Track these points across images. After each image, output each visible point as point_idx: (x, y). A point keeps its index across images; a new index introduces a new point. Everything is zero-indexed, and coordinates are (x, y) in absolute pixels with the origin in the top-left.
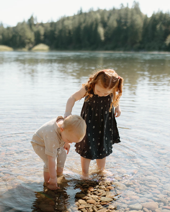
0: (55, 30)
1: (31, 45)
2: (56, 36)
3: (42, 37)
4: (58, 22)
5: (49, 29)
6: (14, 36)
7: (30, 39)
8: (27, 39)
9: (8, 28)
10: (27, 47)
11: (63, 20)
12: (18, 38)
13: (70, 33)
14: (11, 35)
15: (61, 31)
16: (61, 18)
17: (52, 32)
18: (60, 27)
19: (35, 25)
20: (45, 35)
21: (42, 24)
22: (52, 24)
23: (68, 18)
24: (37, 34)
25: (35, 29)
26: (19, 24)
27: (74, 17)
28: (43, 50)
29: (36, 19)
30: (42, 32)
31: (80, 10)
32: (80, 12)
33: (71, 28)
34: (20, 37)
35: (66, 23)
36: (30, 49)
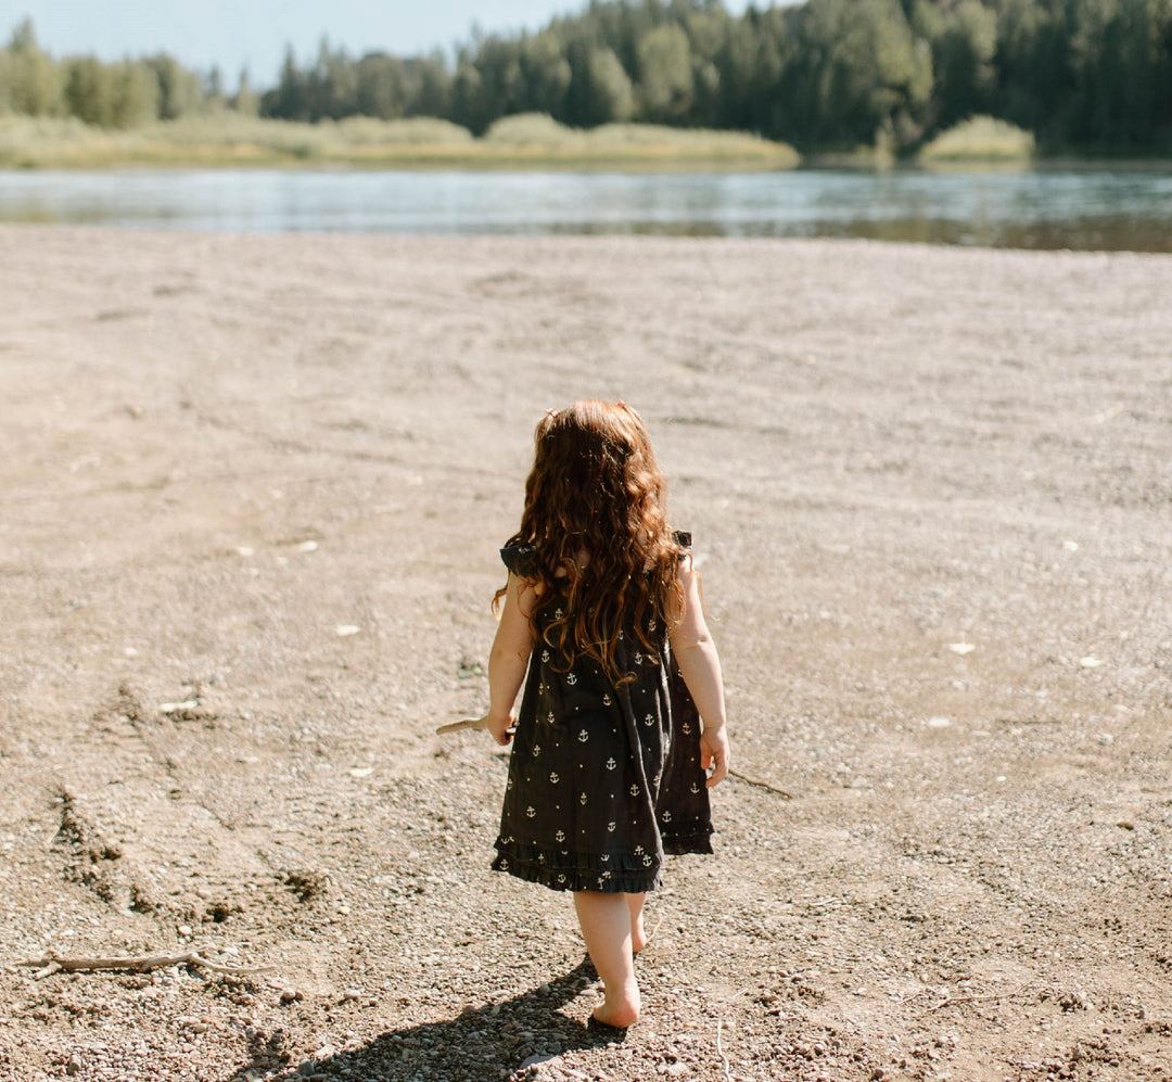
0: (1072, 27)
1: (911, 129)
2: (1078, 64)
3: (986, 75)
5: (1033, 17)
6: (799, 71)
7: (903, 89)
8: (880, 83)
10: (887, 139)
14: (777, 63)
15: (1111, 33)
20: (1002, 58)
25: (936, 22)
34: (842, 71)
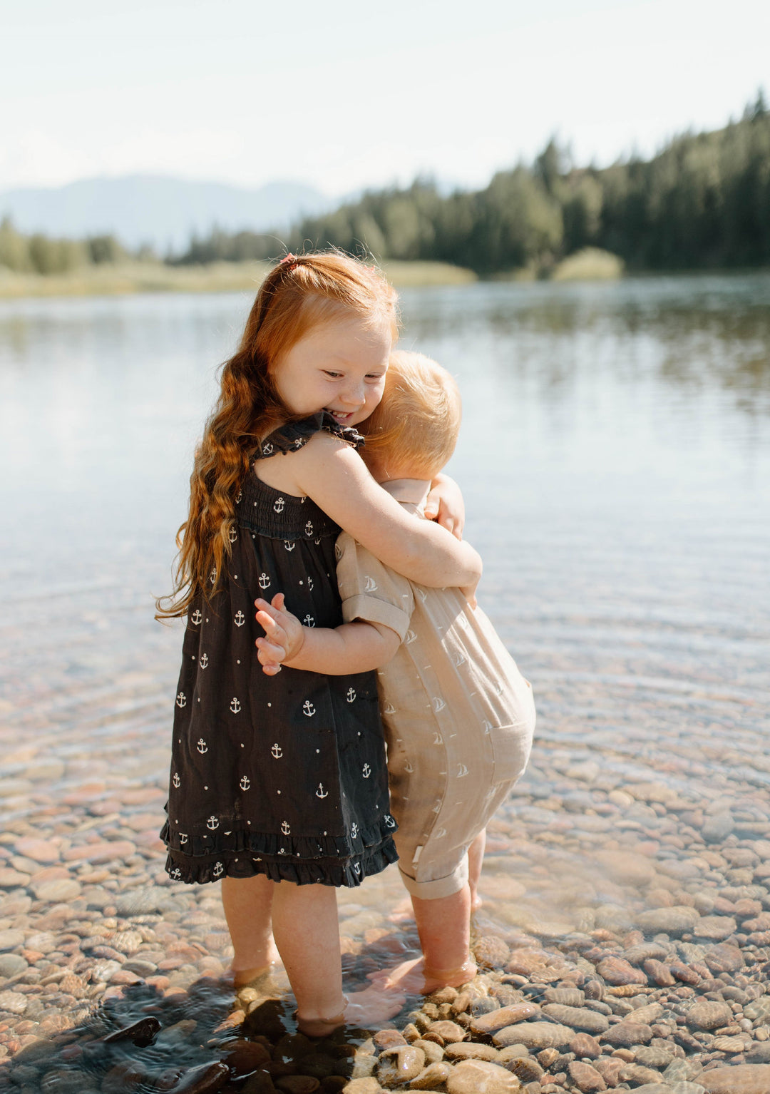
1: (547, 258)
2: (652, 218)
3: (594, 226)
4: (661, 159)
5: (623, 187)
6: (480, 229)
7: (545, 237)
9: (458, 198)
10: (533, 266)
11: (680, 149)
12: (496, 236)
13: (710, 197)
15: (672, 197)
16: (670, 139)
17: (636, 203)
18: (669, 177)
19: (566, 178)
20: (607, 215)
21: (592, 173)
22: (635, 169)
23: (704, 139)
24: (574, 216)
25: (564, 192)
26: (499, 179)
27: (730, 132)
28: (596, 278)
29: (568, 151)
30: (594, 201)
31: (753, 100)
32: (753, 113)
33: (715, 177)
35: (695, 159)
36: (544, 275)
